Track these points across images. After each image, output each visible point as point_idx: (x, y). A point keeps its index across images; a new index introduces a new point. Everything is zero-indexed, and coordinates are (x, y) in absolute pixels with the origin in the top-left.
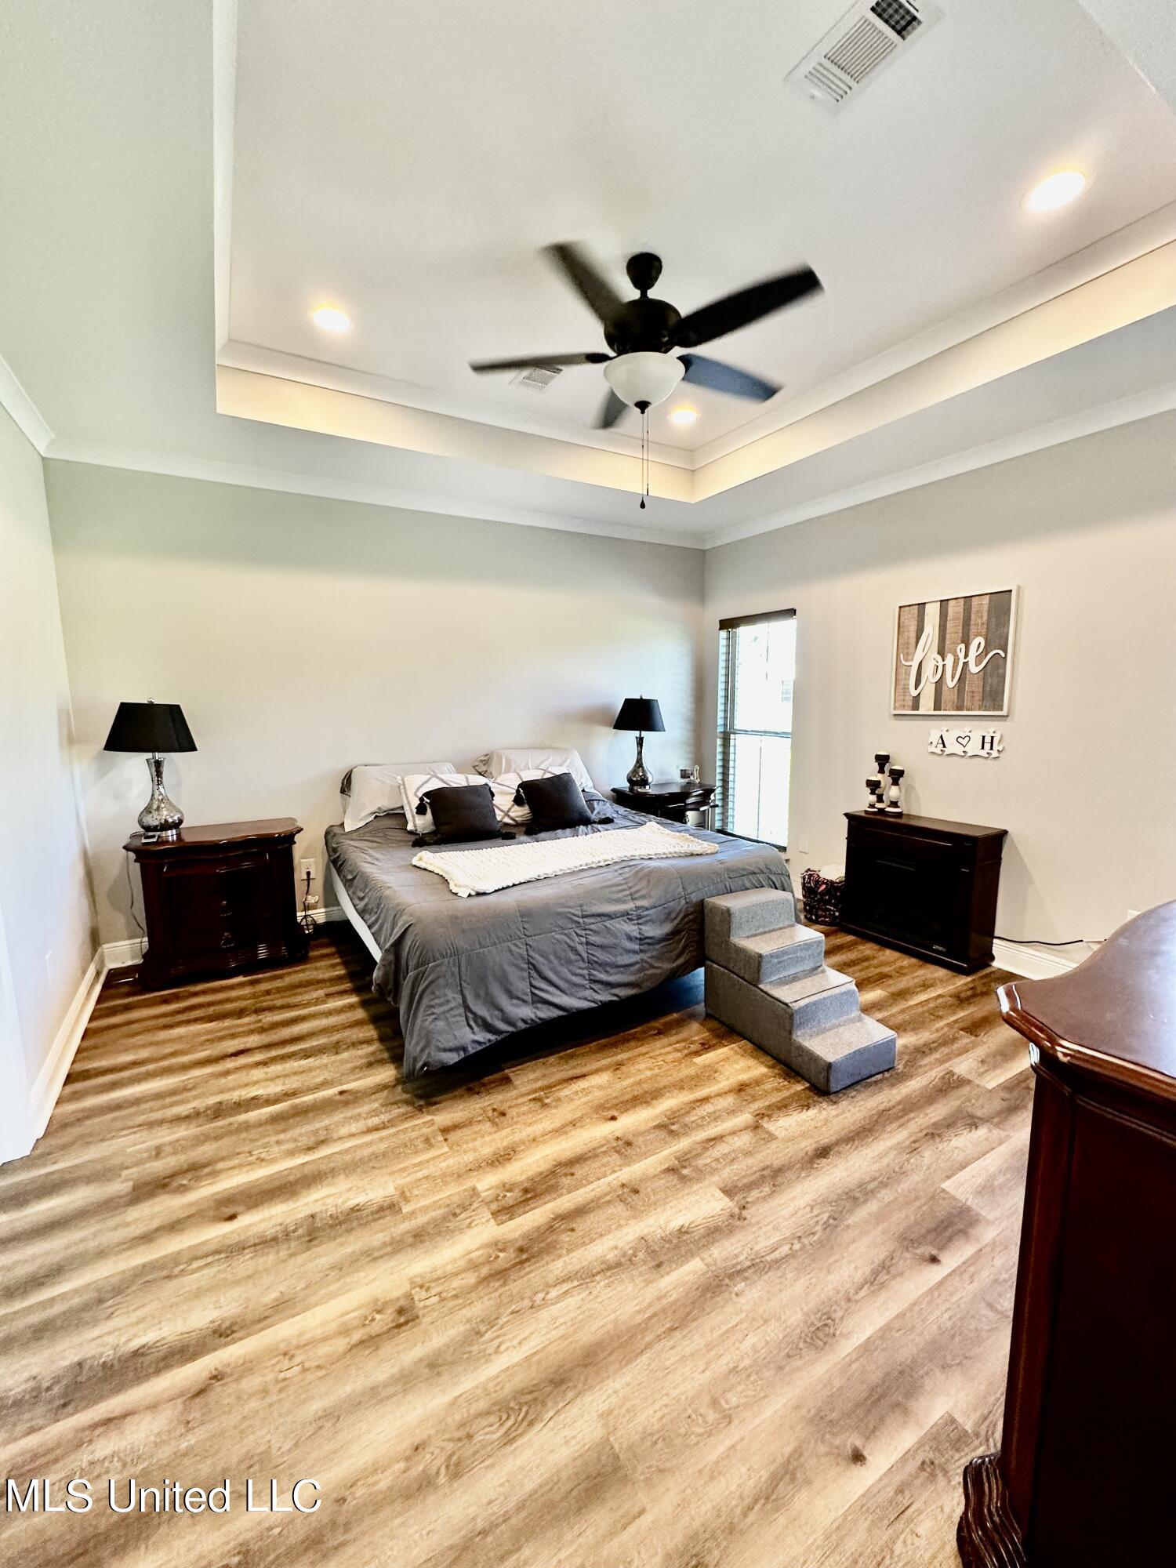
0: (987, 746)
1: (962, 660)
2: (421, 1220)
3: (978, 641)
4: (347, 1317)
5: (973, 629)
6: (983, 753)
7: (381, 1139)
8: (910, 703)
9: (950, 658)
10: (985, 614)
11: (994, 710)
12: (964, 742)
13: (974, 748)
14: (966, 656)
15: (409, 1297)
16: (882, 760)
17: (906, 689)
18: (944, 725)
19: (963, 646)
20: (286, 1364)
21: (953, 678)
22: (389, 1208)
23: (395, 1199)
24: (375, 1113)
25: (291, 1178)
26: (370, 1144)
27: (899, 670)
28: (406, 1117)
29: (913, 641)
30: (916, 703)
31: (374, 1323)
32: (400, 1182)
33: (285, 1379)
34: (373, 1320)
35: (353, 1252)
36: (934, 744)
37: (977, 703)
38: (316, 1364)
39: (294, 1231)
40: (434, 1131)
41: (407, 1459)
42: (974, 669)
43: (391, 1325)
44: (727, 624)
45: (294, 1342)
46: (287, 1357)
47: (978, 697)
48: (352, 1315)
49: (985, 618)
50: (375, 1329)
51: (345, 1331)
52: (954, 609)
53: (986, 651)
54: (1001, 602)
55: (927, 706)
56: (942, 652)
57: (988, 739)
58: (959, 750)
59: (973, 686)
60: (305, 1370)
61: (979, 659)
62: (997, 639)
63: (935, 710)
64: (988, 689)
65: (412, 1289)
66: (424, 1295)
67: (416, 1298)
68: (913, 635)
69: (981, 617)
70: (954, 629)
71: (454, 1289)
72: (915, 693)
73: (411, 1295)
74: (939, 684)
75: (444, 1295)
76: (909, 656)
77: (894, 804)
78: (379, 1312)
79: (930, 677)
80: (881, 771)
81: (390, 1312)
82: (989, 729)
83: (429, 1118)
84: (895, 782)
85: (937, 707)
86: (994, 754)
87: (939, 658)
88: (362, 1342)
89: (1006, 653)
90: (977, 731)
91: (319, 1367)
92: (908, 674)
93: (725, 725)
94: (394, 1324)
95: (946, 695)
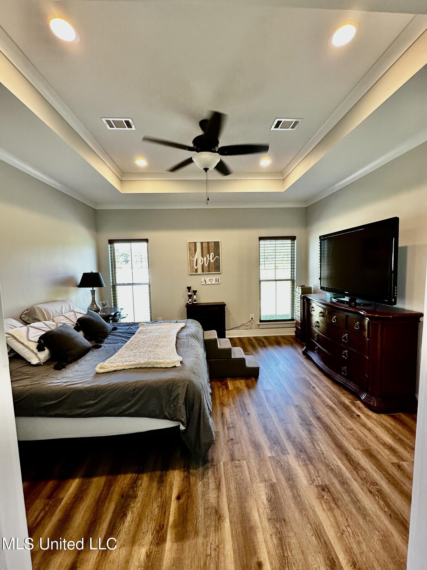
0: (217, 281)
1: (208, 259)
2: (282, 477)
3: (212, 254)
4: (325, 508)
5: (210, 251)
6: (216, 283)
7: (227, 484)
8: (195, 271)
9: (205, 258)
10: (213, 247)
11: (218, 272)
12: (211, 281)
13: (214, 282)
14: (209, 258)
15: (317, 486)
16: (189, 288)
17: (193, 267)
18: (205, 276)
19: (208, 255)
20: (347, 533)
21: (206, 263)
22: (272, 487)
23: (268, 484)
24: (206, 485)
25: (240, 530)
26: (228, 489)
27: (191, 262)
28: (216, 471)
29: (194, 253)
30: (196, 270)
31: (328, 499)
32: (258, 480)
33: (353, 534)
34: (326, 499)
35: (294, 504)
36: (203, 282)
37: (213, 270)
38: (346, 522)
39: (277, 529)
40: (232, 464)
41: (374, 496)
42: (212, 261)
43: (329, 494)
44: (111, 242)
45: (337, 530)
46: (344, 533)
47: (213, 269)
48: (325, 507)
49: (213, 248)
50: (330, 499)
51: (331, 509)
52: (205, 245)
53: (215, 257)
54: (217, 244)
55: (200, 271)
56: (202, 256)
57: (217, 279)
58: (210, 283)
59: (212, 266)
60: (349, 526)
61: (213, 259)
62: (217, 253)
63: (202, 272)
64: (216, 266)
65: (314, 485)
66: (317, 481)
67: (317, 484)
68: (194, 251)
69: (212, 247)
70: (205, 250)
71: (315, 472)
72: (196, 268)
73: (316, 486)
74: (203, 265)
75: (317, 476)
76: (193, 257)
77: (195, 301)
78: (323, 497)
79: (200, 263)
80: (189, 291)
81: (323, 493)
82: (218, 277)
83: (222, 463)
84: (195, 294)
85: (203, 271)
86: (219, 283)
87: (202, 258)
88: (336, 504)
89: (219, 257)
90: (214, 278)
91: (347, 520)
92: (193, 262)
93: (113, 282)
94: (329, 493)
95: (205, 269)
